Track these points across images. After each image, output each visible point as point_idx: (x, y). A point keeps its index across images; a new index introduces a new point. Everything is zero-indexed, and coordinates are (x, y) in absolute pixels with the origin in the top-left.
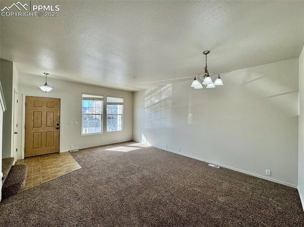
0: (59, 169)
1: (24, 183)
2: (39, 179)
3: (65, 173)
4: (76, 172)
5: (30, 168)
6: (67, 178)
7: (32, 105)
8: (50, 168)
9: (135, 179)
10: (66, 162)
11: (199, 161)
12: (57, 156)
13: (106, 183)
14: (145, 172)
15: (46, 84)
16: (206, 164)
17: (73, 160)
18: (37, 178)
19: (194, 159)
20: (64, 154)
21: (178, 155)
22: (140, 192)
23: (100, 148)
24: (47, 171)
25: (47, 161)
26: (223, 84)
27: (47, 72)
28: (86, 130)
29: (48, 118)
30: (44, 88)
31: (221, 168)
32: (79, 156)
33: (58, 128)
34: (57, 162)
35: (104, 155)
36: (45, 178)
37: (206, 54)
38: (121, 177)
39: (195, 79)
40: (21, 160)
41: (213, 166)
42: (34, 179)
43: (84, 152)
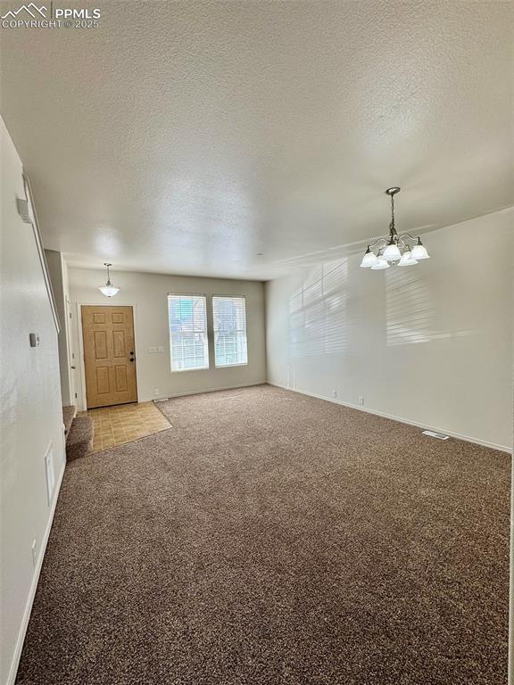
0: (138, 427)
1: (91, 442)
2: (111, 440)
3: (148, 433)
4: (164, 433)
5: (97, 424)
6: (149, 441)
7: (91, 320)
8: (125, 425)
9: (262, 448)
10: (147, 417)
11: (404, 424)
12: (134, 408)
13: (212, 451)
14: (283, 439)
15: (109, 283)
16: (417, 432)
17: (160, 415)
18: (107, 438)
19: (393, 421)
20: (145, 404)
21: (358, 411)
22: (266, 468)
23: (204, 396)
24: (120, 429)
25: (120, 414)
26: (428, 257)
27: (108, 263)
28: (180, 364)
29: (116, 340)
30: (106, 291)
31: (451, 439)
32: (168, 408)
33: (132, 360)
34: (134, 417)
35: (212, 407)
36: (119, 439)
37: (392, 194)
38: (238, 443)
39: (368, 251)
40: (83, 412)
41: (433, 435)
42: (104, 439)
43: (177, 402)
